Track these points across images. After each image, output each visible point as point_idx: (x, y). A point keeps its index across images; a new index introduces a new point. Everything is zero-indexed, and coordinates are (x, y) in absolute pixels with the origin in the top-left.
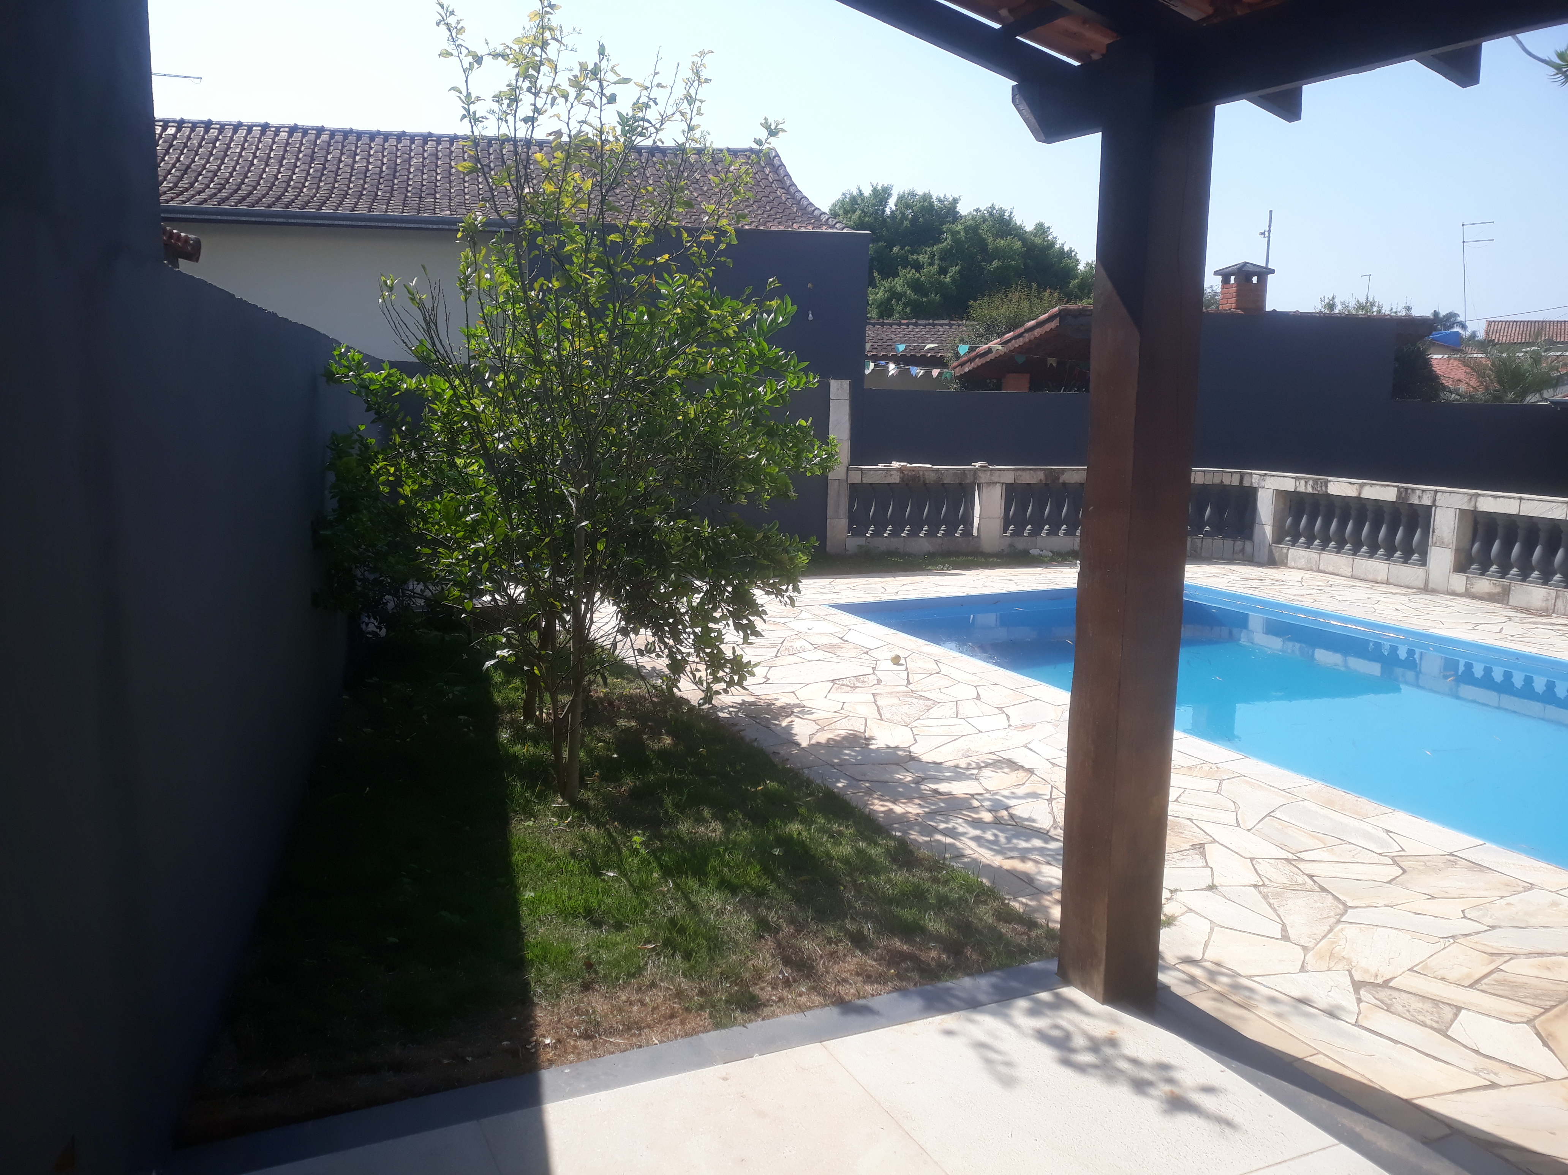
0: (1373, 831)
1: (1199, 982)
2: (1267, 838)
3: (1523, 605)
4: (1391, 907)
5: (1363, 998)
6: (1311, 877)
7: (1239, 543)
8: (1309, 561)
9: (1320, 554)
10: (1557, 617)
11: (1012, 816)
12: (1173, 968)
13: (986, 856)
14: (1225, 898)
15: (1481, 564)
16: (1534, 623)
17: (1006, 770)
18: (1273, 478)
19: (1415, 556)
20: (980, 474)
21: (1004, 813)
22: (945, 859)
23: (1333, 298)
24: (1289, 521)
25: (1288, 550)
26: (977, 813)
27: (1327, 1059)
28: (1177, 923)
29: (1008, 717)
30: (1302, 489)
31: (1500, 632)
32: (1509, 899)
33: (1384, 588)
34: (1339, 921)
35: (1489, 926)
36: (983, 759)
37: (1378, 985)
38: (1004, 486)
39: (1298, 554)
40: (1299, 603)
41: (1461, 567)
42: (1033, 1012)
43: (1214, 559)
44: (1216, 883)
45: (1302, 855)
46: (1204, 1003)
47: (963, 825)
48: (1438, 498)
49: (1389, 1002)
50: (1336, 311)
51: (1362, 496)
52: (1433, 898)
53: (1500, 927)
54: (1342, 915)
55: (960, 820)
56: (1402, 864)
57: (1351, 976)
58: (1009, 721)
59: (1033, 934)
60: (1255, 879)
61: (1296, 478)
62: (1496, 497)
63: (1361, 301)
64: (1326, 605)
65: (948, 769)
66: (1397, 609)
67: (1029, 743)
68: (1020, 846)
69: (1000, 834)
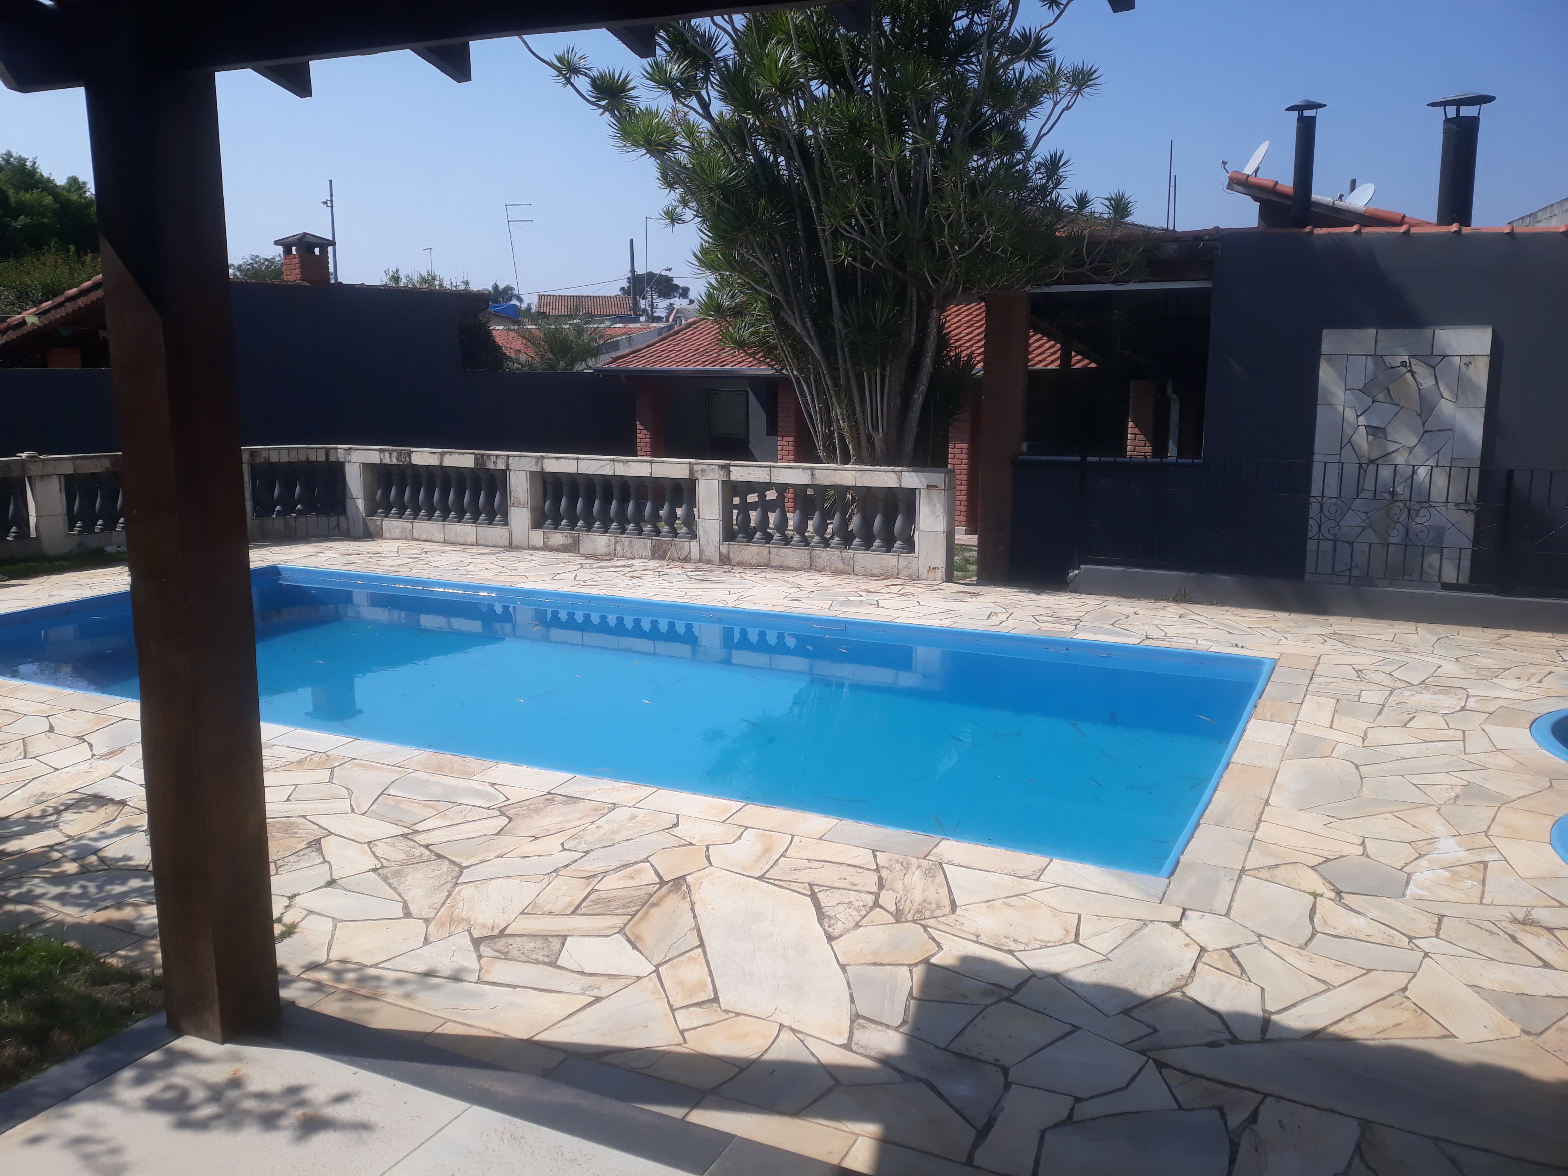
0: (480, 787)
1: (325, 986)
2: (382, 817)
3: (591, 552)
4: (502, 857)
5: (483, 954)
6: (426, 846)
7: (333, 519)
8: (403, 530)
9: (412, 523)
10: (618, 560)
11: (102, 860)
12: (298, 979)
13: (73, 914)
14: (346, 890)
15: (553, 519)
16: (601, 567)
17: (92, 808)
18: (358, 451)
19: (498, 518)
20: (29, 466)
21: (93, 859)
22: (19, 932)
23: (397, 271)
24: (379, 493)
25: (382, 522)
26: (58, 866)
27: (455, 1025)
28: (297, 930)
29: (90, 745)
30: (387, 461)
31: (575, 579)
32: (598, 823)
33: (475, 550)
34: (456, 884)
35: (584, 852)
36: (61, 802)
37: (495, 937)
38: (62, 478)
39: (392, 525)
40: (397, 574)
41: (537, 523)
42: (139, 1081)
43: (311, 537)
44: (335, 877)
45: (416, 827)
46: (332, 1007)
47: (42, 885)
48: (510, 462)
49: (506, 950)
50: (401, 284)
51: (443, 465)
52: (537, 838)
53: (592, 850)
54: (459, 877)
55: (37, 880)
56: (508, 813)
57: (471, 935)
58: (92, 750)
59: (137, 988)
60: (374, 863)
61: (381, 451)
62: (558, 458)
63: (423, 275)
64: (423, 572)
65: (17, 822)
66: (487, 569)
67: (118, 771)
68: (115, 892)
69: (89, 884)
